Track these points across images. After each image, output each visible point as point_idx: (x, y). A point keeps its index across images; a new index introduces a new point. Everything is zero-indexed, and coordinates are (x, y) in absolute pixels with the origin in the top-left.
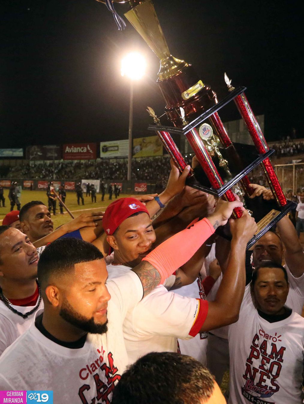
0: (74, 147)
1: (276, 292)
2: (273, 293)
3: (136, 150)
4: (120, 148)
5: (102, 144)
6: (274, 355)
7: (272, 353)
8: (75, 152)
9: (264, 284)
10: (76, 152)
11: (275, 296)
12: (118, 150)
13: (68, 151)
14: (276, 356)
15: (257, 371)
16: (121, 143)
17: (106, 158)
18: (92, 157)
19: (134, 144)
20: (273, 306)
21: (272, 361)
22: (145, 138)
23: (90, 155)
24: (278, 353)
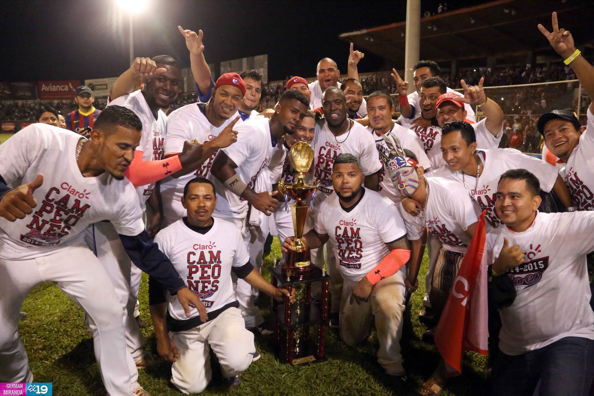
0: (53, 85)
1: (204, 204)
2: (202, 205)
4: (108, 86)
5: (87, 81)
6: (213, 260)
7: (211, 259)
8: (53, 90)
9: (194, 197)
10: (55, 90)
11: (204, 207)
12: (106, 88)
13: (45, 89)
14: (215, 260)
15: (199, 282)
16: (110, 81)
21: (212, 265)
24: (216, 258)
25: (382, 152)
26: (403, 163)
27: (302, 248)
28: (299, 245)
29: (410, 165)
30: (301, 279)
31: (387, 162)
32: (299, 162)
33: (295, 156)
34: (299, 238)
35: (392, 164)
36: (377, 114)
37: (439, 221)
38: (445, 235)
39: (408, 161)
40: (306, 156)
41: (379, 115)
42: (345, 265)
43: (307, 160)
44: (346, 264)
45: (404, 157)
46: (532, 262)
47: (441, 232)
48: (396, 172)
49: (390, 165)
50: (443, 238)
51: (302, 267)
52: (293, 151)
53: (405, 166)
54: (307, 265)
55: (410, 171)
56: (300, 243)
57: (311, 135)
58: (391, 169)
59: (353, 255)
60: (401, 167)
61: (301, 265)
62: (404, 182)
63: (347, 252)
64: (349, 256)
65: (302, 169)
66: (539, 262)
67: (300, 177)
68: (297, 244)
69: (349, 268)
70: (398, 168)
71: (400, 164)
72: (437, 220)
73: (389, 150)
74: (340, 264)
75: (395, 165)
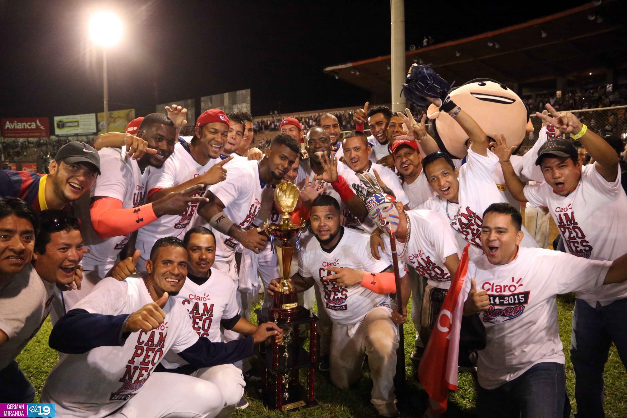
0: (18, 122)
1: (206, 256)
2: (204, 257)
3: (102, 126)
4: (80, 123)
5: (57, 119)
8: (19, 128)
9: (195, 248)
11: (206, 259)
12: (78, 126)
13: (9, 127)
14: (208, 313)
16: (82, 118)
17: (63, 136)
18: (45, 135)
19: (99, 119)
20: (203, 268)
22: (112, 112)
23: (41, 133)
24: (209, 310)
25: (359, 191)
26: (382, 199)
27: (290, 289)
28: (286, 286)
29: (389, 201)
30: (288, 322)
31: (365, 200)
32: (284, 202)
33: (281, 196)
34: (285, 279)
35: (370, 202)
36: (353, 156)
37: (423, 254)
38: (430, 268)
39: (386, 197)
40: (292, 196)
41: (355, 156)
42: (331, 308)
43: (292, 200)
44: (332, 306)
45: (382, 193)
46: (513, 295)
47: (426, 265)
48: (376, 209)
49: (369, 203)
50: (428, 272)
51: (290, 309)
52: (278, 191)
53: (384, 202)
54: (294, 306)
55: (389, 207)
56: (286, 285)
57: (295, 174)
58: (371, 207)
59: (338, 296)
60: (380, 204)
61: (288, 307)
62: (385, 218)
63: (333, 293)
64: (334, 297)
65: (288, 210)
66: (520, 296)
67: (285, 217)
68: (284, 285)
69: (336, 310)
70: (378, 205)
71: (379, 201)
72: (422, 252)
73: (366, 188)
74: (327, 307)
75: (374, 202)
